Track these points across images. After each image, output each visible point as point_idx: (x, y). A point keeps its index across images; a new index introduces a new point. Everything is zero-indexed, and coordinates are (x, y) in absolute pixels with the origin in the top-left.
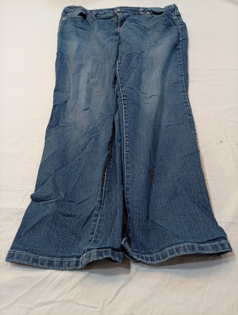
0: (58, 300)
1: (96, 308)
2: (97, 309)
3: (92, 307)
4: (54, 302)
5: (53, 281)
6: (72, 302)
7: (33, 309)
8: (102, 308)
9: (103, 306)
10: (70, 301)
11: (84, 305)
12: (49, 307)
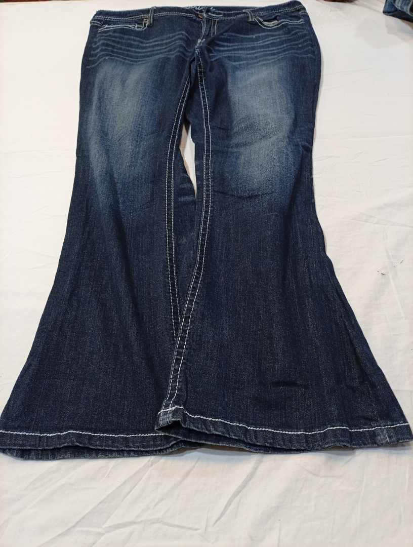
0: (140, 519)
1: (197, 529)
2: (198, 531)
3: (191, 529)
4: (134, 523)
5: (130, 492)
6: (160, 522)
7: (104, 534)
8: (206, 529)
9: (206, 527)
10: (157, 521)
11: (178, 526)
12: (128, 530)
